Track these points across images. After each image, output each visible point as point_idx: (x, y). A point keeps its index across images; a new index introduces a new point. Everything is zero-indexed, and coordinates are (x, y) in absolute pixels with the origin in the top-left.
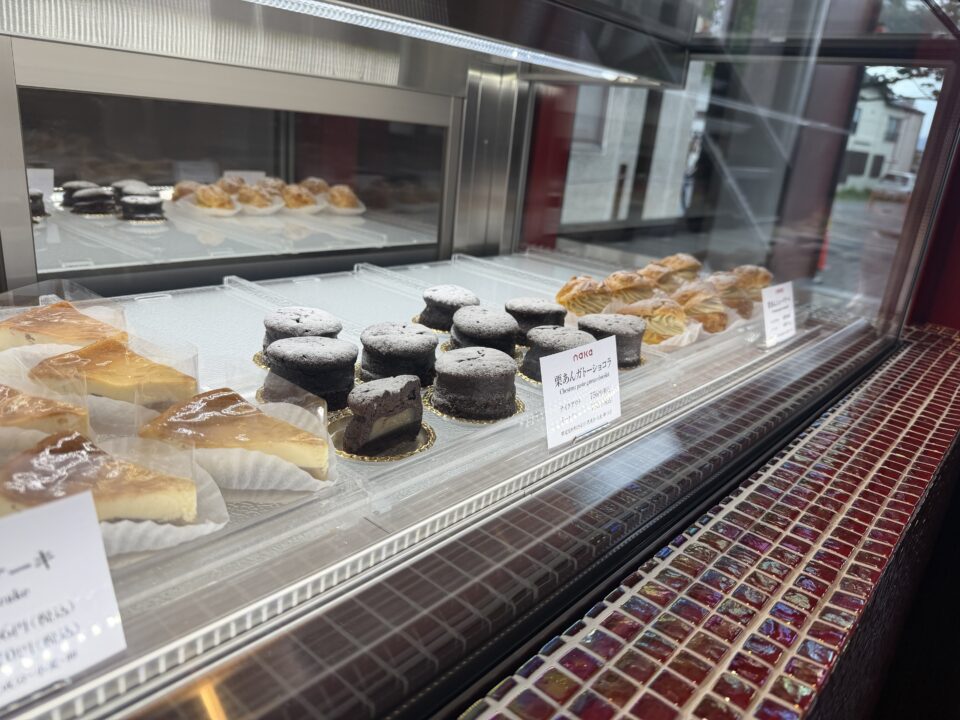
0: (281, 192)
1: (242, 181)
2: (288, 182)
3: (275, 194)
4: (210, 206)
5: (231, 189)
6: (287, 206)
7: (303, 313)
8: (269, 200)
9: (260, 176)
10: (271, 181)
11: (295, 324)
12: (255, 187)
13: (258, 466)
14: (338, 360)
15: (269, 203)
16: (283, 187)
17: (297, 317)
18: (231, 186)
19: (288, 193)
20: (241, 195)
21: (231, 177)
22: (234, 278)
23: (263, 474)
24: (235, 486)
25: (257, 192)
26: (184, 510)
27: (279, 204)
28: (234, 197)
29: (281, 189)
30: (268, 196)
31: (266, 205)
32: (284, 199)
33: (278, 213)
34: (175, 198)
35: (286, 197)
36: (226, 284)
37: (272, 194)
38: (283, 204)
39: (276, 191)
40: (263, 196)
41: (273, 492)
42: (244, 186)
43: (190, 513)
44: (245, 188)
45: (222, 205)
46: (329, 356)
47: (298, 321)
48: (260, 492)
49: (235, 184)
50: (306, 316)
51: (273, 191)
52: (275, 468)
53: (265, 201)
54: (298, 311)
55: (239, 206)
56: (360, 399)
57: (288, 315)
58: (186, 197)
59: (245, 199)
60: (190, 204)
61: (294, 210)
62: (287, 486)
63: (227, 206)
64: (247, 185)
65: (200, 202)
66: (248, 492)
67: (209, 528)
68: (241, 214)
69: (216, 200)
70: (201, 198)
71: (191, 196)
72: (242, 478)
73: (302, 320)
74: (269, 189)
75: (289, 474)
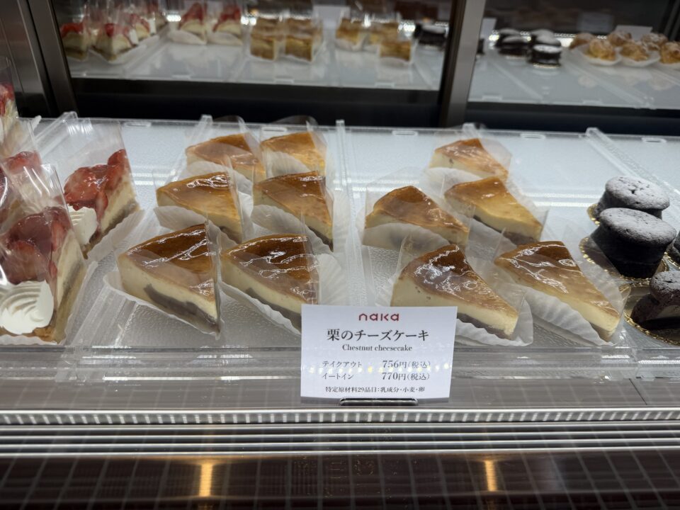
0: (660, 47)
1: (630, 36)
2: (669, 39)
3: (655, 49)
4: (596, 57)
5: (618, 42)
6: (662, 61)
7: (640, 186)
8: (647, 55)
9: (647, 30)
10: (656, 37)
11: (629, 194)
12: (639, 43)
13: (564, 312)
14: (655, 241)
15: (646, 58)
16: (664, 42)
17: (633, 188)
18: (619, 39)
19: (666, 49)
20: (625, 49)
21: (621, 31)
22: (595, 129)
23: (565, 319)
24: (544, 317)
25: (639, 47)
26: (507, 327)
27: (655, 58)
28: (618, 49)
29: (661, 44)
30: (647, 51)
31: (643, 59)
32: (661, 54)
33: (652, 66)
34: (572, 46)
35: (663, 53)
36: (587, 133)
37: (651, 48)
38: (659, 58)
39: (657, 46)
40: (643, 51)
41: (568, 332)
42: (629, 41)
43: (509, 330)
44: (631, 43)
45: (606, 57)
46: (649, 236)
47: (633, 192)
48: (559, 328)
49: (623, 38)
50: (641, 189)
51: (654, 45)
52: (575, 318)
53: (644, 55)
54: (636, 183)
55: (620, 58)
56: (661, 287)
57: (626, 185)
58: (580, 47)
59: (626, 53)
60: (581, 54)
61: (667, 65)
62: (579, 333)
63: (610, 58)
64: (633, 41)
65: (589, 52)
66: (551, 325)
67: (519, 343)
68: (620, 65)
69: (603, 52)
70: (592, 49)
71: (584, 46)
72: (550, 314)
73: (638, 192)
74: (651, 44)
75: (583, 327)
